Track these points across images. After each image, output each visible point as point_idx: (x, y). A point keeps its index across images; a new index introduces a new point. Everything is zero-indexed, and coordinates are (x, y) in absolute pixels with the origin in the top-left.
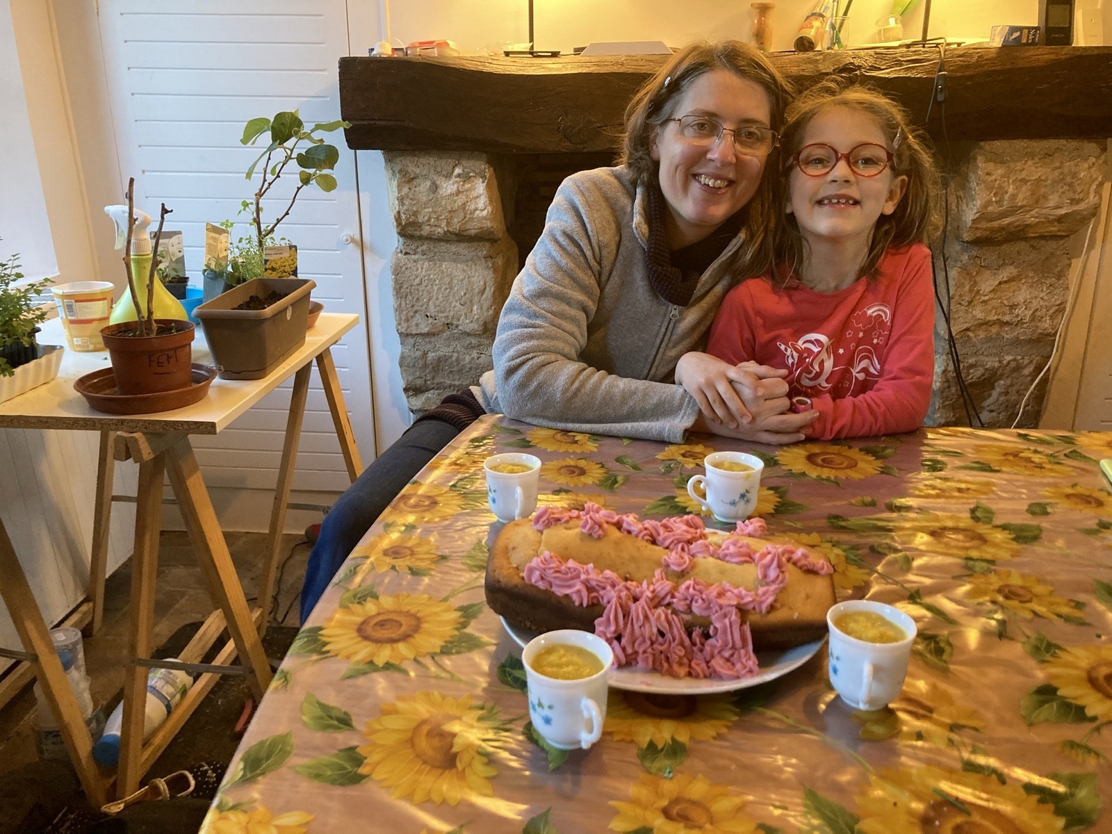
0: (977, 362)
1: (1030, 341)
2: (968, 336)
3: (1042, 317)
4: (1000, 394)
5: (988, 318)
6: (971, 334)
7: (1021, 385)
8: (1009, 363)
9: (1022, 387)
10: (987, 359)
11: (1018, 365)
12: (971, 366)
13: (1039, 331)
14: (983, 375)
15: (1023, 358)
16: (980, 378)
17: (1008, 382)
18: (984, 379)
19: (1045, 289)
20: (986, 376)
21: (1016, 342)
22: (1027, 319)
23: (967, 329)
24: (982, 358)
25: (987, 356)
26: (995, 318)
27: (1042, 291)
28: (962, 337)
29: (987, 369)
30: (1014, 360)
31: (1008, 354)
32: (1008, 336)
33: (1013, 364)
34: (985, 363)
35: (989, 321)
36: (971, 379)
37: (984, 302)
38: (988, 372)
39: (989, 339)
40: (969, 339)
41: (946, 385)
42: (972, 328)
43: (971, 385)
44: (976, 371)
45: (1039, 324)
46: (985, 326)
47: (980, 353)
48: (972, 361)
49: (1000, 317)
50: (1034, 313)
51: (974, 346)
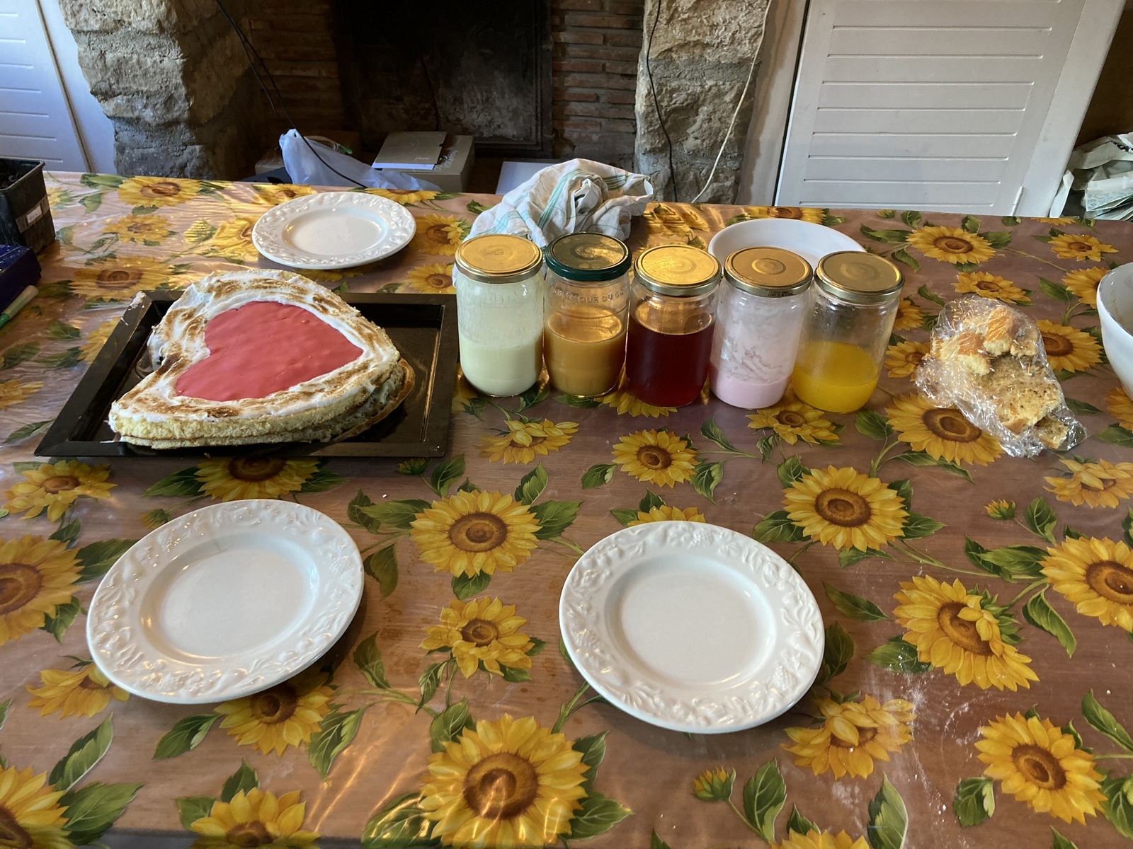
0: (679, 86)
1: (731, 65)
2: (672, 57)
3: (742, 40)
4: (703, 121)
5: (688, 39)
6: (674, 56)
7: (723, 112)
8: (710, 88)
9: (724, 115)
10: (688, 83)
11: (719, 90)
12: (673, 91)
13: (739, 55)
14: (686, 100)
15: (724, 84)
16: (683, 103)
17: (711, 108)
18: (688, 105)
19: (744, 9)
20: (689, 101)
21: (718, 66)
22: (727, 41)
23: (670, 50)
24: (683, 80)
25: (690, 80)
26: (697, 38)
27: (742, 10)
28: (665, 58)
29: (688, 95)
30: (716, 85)
31: (710, 78)
32: (710, 59)
33: (714, 90)
34: (687, 87)
35: (689, 42)
36: (675, 103)
37: (684, 20)
38: (690, 98)
39: (691, 61)
40: (672, 60)
41: (650, 109)
42: (674, 49)
43: (675, 110)
44: (678, 95)
45: (739, 47)
46: (687, 47)
47: (683, 76)
48: (674, 84)
49: (700, 38)
50: (733, 34)
51: (677, 68)
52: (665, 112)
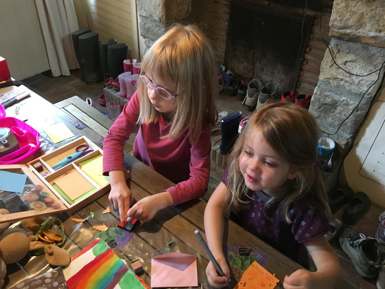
0: (330, 95)
1: (356, 94)
2: (330, 82)
3: (363, 85)
4: (338, 113)
5: (338, 76)
8: (343, 100)
10: (334, 95)
11: (348, 103)
12: (327, 96)
13: (360, 91)
14: (331, 102)
16: (330, 102)
17: (342, 109)
19: (368, 71)
20: (332, 103)
21: (350, 92)
22: (356, 83)
23: (330, 79)
24: (332, 93)
25: (335, 94)
26: (342, 77)
27: (366, 71)
28: (327, 81)
29: (333, 100)
30: (346, 100)
31: (344, 96)
32: (347, 88)
33: (345, 102)
34: (333, 97)
35: (339, 78)
36: (326, 101)
39: (338, 86)
40: (329, 83)
41: (315, 100)
42: (331, 79)
43: (325, 104)
44: (328, 98)
45: (361, 87)
46: (337, 80)
47: (333, 91)
48: (328, 93)
49: (344, 78)
50: (360, 81)
51: (331, 87)
52: (321, 104)
